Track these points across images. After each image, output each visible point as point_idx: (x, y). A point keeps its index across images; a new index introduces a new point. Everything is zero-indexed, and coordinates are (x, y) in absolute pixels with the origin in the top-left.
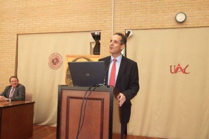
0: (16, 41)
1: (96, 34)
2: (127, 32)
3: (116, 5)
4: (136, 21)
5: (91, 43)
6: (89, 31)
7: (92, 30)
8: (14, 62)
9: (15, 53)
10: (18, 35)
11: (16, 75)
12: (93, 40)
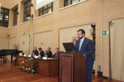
0: (58, 32)
1: (93, 25)
2: (110, 22)
3: (103, 8)
4: (115, 15)
5: (91, 30)
6: (90, 24)
7: (91, 23)
8: (58, 41)
9: (58, 38)
10: (59, 29)
11: (59, 47)
12: (92, 28)
